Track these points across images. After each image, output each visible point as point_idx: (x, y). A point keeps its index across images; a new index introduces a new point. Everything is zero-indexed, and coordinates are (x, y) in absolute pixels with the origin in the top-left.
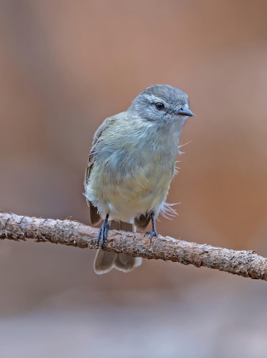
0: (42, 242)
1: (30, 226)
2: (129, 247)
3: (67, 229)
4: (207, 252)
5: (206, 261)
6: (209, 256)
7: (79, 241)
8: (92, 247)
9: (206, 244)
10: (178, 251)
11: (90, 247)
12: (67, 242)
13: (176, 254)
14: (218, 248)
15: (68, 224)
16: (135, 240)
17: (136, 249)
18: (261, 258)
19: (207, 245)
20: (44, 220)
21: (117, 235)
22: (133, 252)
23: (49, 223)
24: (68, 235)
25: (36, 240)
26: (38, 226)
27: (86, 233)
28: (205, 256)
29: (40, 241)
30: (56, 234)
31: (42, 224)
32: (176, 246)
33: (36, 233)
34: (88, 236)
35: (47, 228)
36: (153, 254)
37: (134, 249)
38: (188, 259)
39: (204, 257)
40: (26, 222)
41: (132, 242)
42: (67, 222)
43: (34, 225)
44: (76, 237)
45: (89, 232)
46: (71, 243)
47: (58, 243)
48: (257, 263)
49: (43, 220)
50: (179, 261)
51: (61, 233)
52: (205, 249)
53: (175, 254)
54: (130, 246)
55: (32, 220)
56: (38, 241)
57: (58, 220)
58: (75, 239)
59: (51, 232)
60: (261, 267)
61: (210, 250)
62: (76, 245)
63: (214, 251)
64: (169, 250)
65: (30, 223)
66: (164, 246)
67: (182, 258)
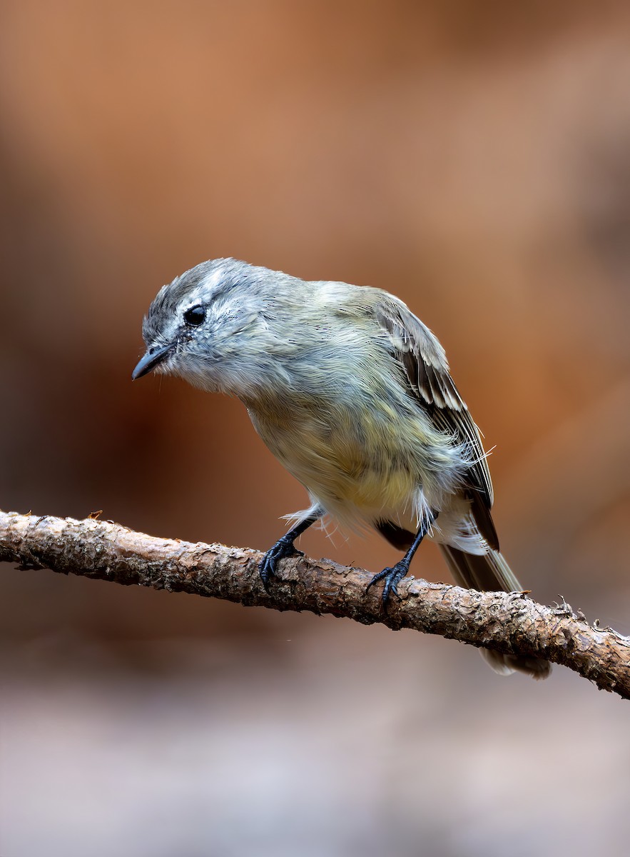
0: (31, 571)
1: (5, 533)
2: (235, 583)
3: (91, 540)
4: (417, 595)
5: (414, 617)
6: (421, 604)
7: (119, 568)
8: (150, 581)
9: (413, 577)
10: (349, 592)
11: (144, 581)
12: (91, 571)
13: (343, 598)
14: (440, 586)
15: (92, 529)
16: (248, 566)
17: (252, 587)
18: (541, 608)
19: (416, 579)
20: (39, 518)
21: (207, 555)
22: (244, 595)
23: (49, 526)
24: (93, 555)
25: (18, 565)
26: (24, 533)
27: (135, 549)
28: (411, 603)
29: (29, 568)
30: (65, 552)
31: (33, 529)
32: (345, 580)
33: (18, 550)
34: (140, 556)
35: (45, 538)
36: (290, 599)
37: (246, 588)
38: (371, 610)
39: (409, 606)
41: (241, 571)
42: (90, 524)
43: (14, 529)
44: (113, 559)
45: (143, 548)
46: (100, 574)
47: (70, 573)
48: (533, 620)
49: (35, 519)
50: (350, 616)
51: (77, 548)
52: (410, 588)
53: (341, 600)
54: (236, 581)
55: (11, 518)
56: (24, 568)
57: (69, 519)
58: (110, 562)
59: (54, 548)
60: (541, 630)
61: (423, 591)
62: (111, 577)
63: (432, 592)
64: (327, 591)
65: (5, 525)
66: (316, 582)
67: (357, 608)
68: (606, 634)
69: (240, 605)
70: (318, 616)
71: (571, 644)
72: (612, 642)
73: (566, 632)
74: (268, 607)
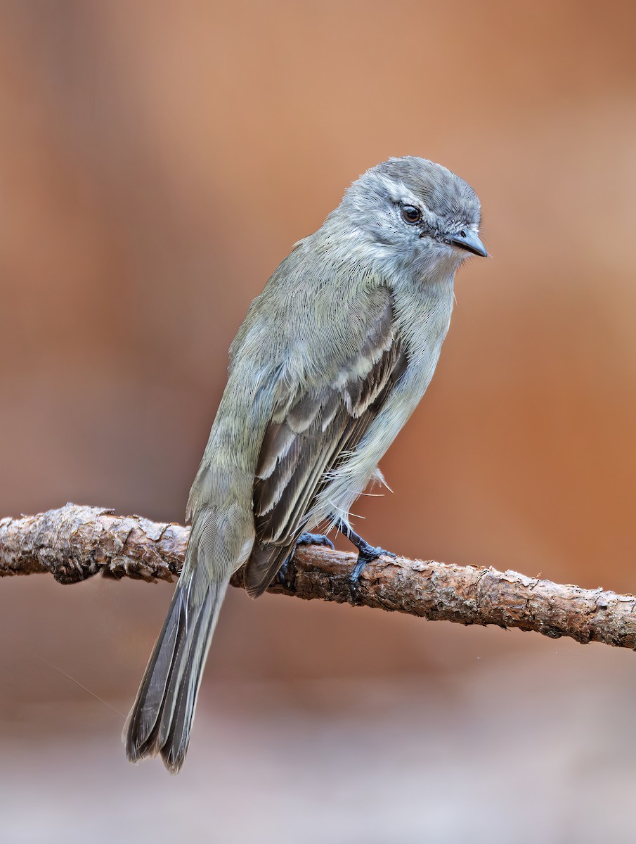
1: (183, 547)
2: (419, 597)
4: (605, 608)
5: (603, 630)
6: (610, 617)
9: (601, 589)
10: (536, 605)
13: (530, 611)
14: (628, 598)
16: (432, 579)
17: (436, 601)
19: (604, 590)
21: (391, 568)
22: (428, 608)
27: (317, 563)
28: (600, 616)
32: (534, 592)
34: (321, 569)
36: (476, 612)
37: (429, 601)
38: (559, 623)
39: (597, 619)
40: (173, 537)
41: (425, 583)
45: (326, 561)
50: (537, 630)
52: (598, 601)
53: (528, 613)
54: (421, 594)
61: (611, 603)
63: (620, 605)
64: (514, 604)
65: (183, 540)
66: (502, 595)
67: (544, 621)
69: (424, 619)
70: (503, 630)
74: (454, 621)
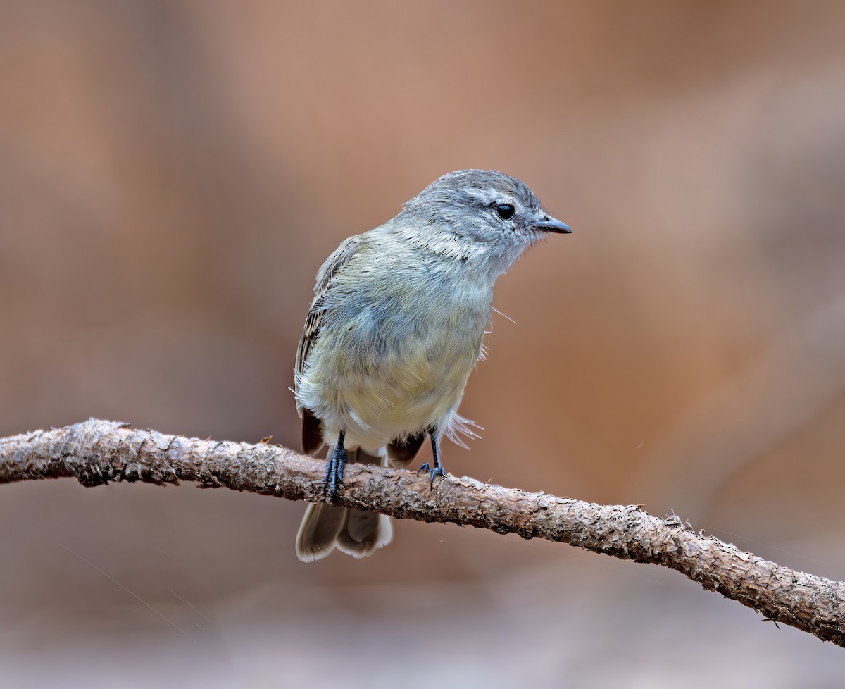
0: (211, 489)
1: (188, 456)
2: (388, 499)
3: (262, 462)
4: (545, 508)
5: (544, 527)
6: (550, 516)
7: (287, 486)
8: (313, 498)
9: (543, 493)
10: (487, 506)
11: (308, 498)
12: (262, 488)
13: (482, 511)
14: (566, 501)
15: (263, 452)
16: (399, 484)
17: (402, 502)
18: (654, 519)
19: (545, 494)
20: (217, 443)
21: (364, 474)
22: (396, 508)
23: (226, 450)
24: (264, 475)
25: (200, 483)
26: (204, 456)
27: (301, 470)
28: (541, 515)
29: (208, 486)
30: (240, 471)
31: (212, 452)
32: (483, 495)
33: (199, 471)
34: (305, 475)
35: (222, 460)
36: (435, 512)
37: (397, 502)
38: (506, 521)
39: (538, 518)
40: (180, 447)
41: (393, 487)
42: (262, 448)
43: (196, 453)
44: (282, 478)
45: (308, 468)
46: (270, 491)
47: (244, 490)
48: (647, 530)
49: (214, 443)
50: (488, 527)
51: (251, 469)
52: (540, 503)
53: (480, 513)
54: (389, 496)
55: (192, 443)
56: (204, 486)
57: (244, 444)
58: (279, 481)
59: (230, 468)
60: (654, 538)
61: (550, 505)
62: (280, 494)
63: (558, 506)
64: (468, 505)
65: (187, 449)
66: (458, 497)
67: (494, 520)
68: (711, 542)
70: (459, 527)
71: (680, 551)
72: (716, 549)
73: (676, 540)
74: (417, 519)
